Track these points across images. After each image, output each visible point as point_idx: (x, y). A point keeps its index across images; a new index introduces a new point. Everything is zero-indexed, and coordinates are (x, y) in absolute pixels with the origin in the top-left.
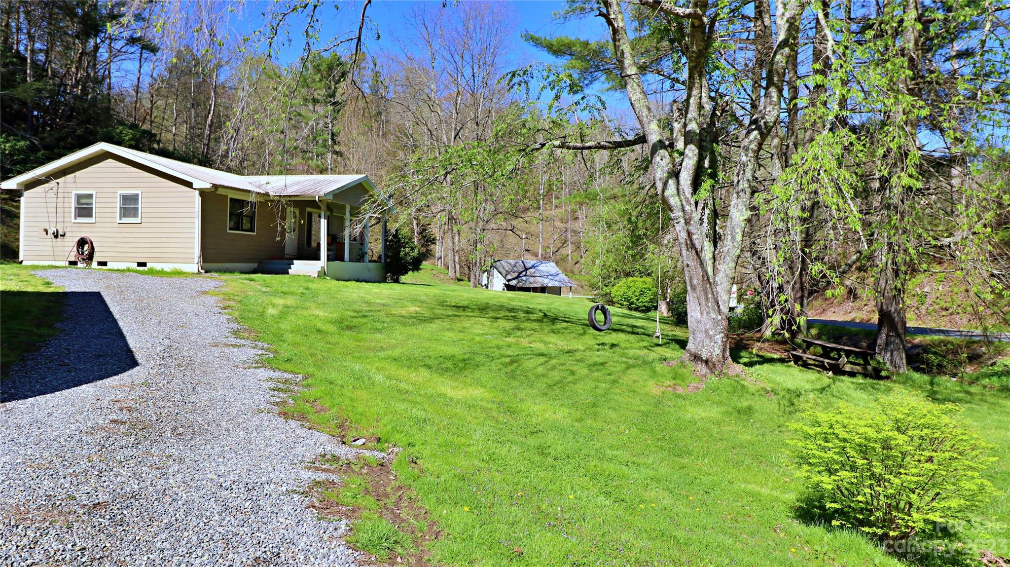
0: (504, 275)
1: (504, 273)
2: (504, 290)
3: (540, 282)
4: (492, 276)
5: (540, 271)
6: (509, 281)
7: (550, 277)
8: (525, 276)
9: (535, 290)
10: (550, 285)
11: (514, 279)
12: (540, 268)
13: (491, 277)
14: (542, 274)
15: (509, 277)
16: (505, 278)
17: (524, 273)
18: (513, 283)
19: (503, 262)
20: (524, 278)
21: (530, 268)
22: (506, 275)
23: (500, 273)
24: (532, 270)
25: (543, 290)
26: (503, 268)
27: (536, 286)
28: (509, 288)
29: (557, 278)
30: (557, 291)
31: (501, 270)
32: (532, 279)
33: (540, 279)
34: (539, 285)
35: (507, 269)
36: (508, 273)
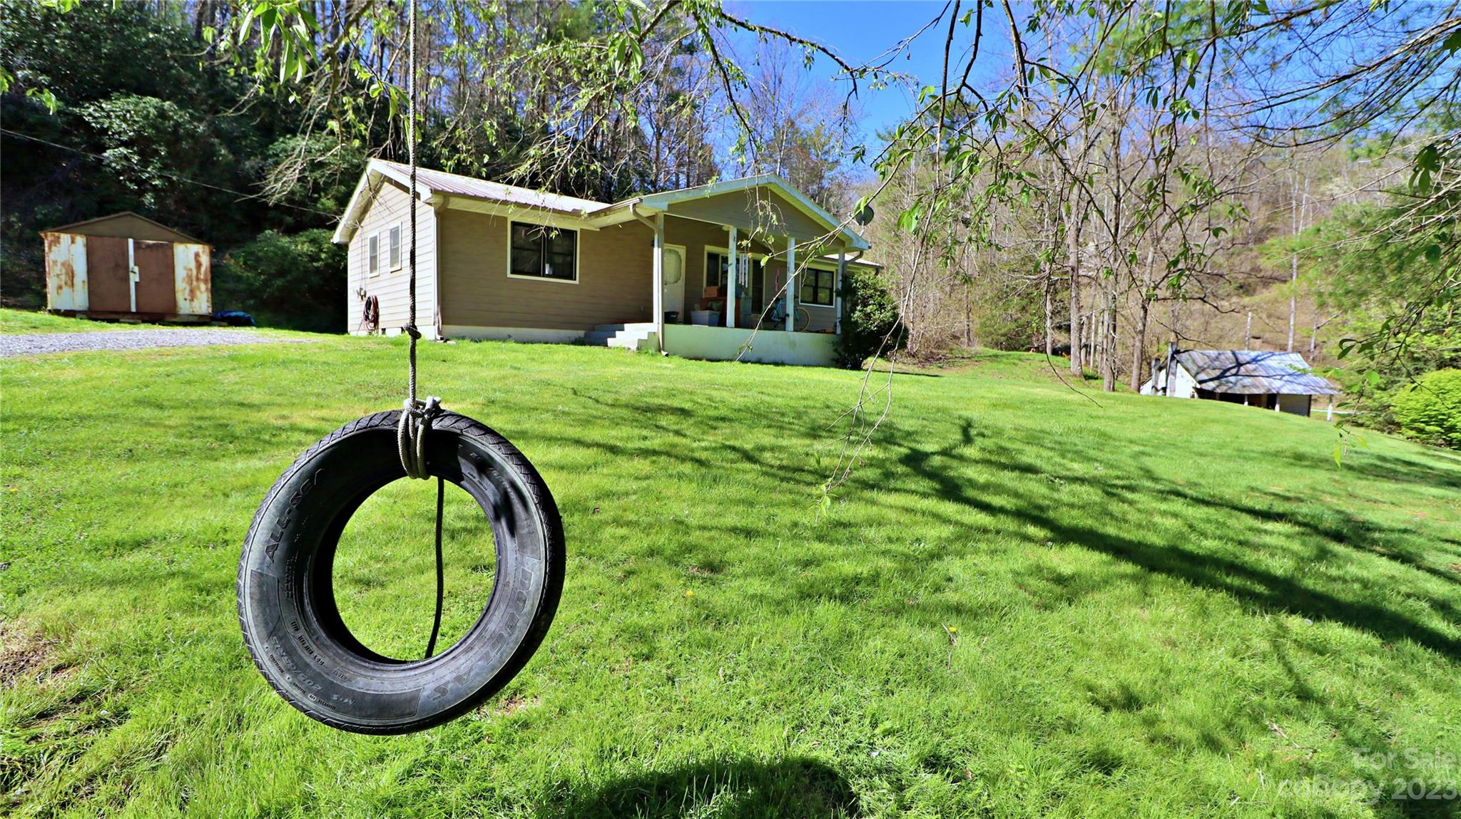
0: (1193, 372)
1: (1194, 369)
2: (1193, 397)
3: (1262, 386)
4: (1174, 374)
5: (1266, 368)
6: (1201, 382)
7: (1286, 378)
8: (1236, 375)
9: (1254, 400)
10: (1285, 391)
11: (1211, 380)
12: (1268, 362)
13: (1171, 377)
14: (1272, 373)
15: (1203, 376)
16: (1195, 377)
17: (1234, 371)
18: (1210, 386)
19: (1194, 354)
20: (1232, 379)
21: (1248, 363)
22: (1198, 373)
23: (1187, 370)
24: (1250, 367)
25: (1269, 400)
26: (1194, 362)
27: (1256, 391)
28: (1203, 394)
29: (1303, 380)
30: (1300, 405)
31: (1190, 365)
32: (1247, 381)
33: (1265, 381)
34: (1261, 391)
35: (1201, 364)
36: (1203, 369)
